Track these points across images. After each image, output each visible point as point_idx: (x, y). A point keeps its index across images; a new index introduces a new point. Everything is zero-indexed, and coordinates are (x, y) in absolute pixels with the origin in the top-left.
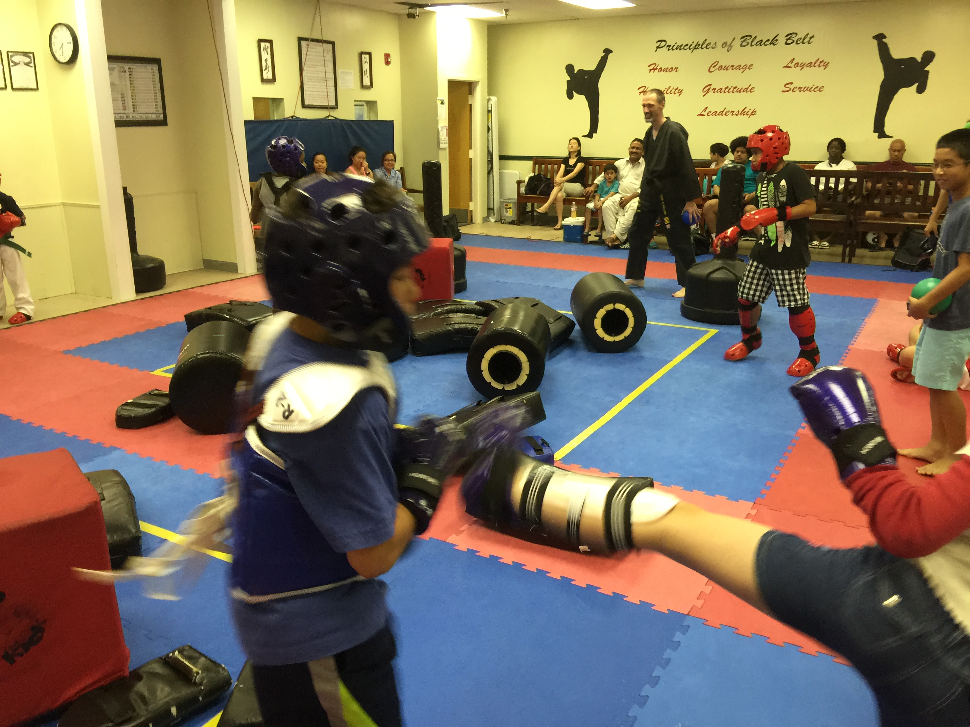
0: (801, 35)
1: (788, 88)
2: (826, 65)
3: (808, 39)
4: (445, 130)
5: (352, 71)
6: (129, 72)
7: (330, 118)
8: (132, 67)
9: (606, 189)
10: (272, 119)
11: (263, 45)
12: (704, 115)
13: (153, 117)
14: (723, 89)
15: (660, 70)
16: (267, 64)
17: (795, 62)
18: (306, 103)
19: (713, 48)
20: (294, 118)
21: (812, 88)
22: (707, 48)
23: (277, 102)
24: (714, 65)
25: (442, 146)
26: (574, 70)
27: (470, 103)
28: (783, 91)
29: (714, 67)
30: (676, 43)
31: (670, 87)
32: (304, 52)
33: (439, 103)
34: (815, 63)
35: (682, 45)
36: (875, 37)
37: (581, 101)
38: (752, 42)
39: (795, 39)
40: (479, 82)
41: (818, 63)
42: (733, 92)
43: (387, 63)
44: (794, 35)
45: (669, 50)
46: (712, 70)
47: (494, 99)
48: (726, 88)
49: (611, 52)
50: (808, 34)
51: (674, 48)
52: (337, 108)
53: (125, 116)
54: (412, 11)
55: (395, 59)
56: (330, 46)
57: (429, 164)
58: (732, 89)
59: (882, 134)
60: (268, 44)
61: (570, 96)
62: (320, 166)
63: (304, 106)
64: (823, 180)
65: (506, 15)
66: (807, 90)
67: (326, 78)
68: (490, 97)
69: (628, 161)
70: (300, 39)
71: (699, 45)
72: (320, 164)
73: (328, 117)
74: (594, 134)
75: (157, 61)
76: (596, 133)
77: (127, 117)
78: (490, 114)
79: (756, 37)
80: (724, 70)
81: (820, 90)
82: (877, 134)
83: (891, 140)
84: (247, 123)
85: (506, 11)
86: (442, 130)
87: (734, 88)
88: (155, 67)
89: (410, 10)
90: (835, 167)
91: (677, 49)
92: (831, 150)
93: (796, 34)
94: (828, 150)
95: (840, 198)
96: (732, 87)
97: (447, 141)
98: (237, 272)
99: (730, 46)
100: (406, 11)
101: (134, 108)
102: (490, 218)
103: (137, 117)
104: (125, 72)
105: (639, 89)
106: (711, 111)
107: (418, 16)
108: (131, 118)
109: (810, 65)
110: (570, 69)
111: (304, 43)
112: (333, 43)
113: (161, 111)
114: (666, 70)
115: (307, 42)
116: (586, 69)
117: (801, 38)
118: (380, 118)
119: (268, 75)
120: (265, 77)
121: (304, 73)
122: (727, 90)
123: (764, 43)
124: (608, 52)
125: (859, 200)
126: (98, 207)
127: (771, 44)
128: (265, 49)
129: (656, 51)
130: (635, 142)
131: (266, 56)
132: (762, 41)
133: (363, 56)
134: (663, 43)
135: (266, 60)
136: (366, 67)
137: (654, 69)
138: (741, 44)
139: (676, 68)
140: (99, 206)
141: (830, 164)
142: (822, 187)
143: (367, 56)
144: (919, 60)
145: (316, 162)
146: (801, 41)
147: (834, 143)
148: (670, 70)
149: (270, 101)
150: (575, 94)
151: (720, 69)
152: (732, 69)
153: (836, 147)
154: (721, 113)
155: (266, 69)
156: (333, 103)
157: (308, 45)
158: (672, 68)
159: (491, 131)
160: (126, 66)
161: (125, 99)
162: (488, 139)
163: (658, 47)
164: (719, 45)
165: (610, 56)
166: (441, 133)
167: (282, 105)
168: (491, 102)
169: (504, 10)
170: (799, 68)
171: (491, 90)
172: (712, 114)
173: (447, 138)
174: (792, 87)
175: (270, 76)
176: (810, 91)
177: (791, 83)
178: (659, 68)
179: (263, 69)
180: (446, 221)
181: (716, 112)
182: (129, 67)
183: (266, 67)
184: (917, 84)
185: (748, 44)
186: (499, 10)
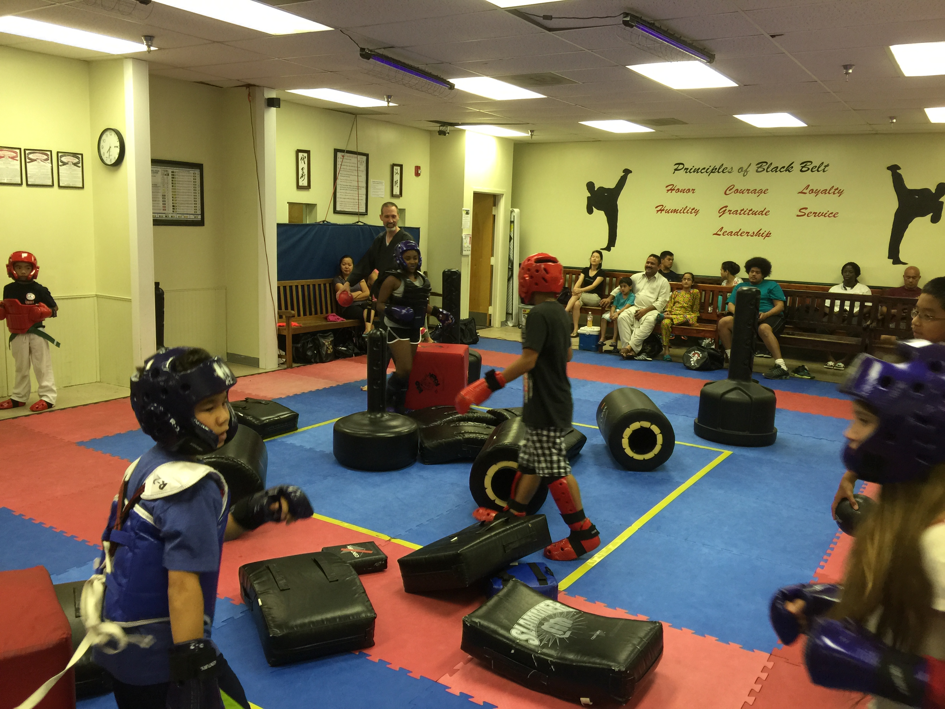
0: (816, 163)
1: (803, 212)
2: (841, 193)
3: (822, 168)
4: (469, 238)
5: (384, 181)
6: (172, 175)
7: (360, 223)
8: (174, 170)
9: (622, 301)
10: (304, 223)
11: (300, 155)
12: (719, 235)
13: (192, 217)
14: (739, 212)
15: (677, 191)
16: (303, 172)
17: (809, 189)
18: (338, 209)
19: (729, 172)
20: (325, 222)
21: (826, 213)
22: (723, 172)
23: (311, 207)
24: (730, 188)
25: (464, 253)
26: (594, 187)
27: (493, 213)
28: (798, 216)
29: (730, 190)
30: (693, 167)
31: (687, 207)
32: (339, 163)
33: (464, 213)
34: (830, 190)
35: (699, 169)
36: (889, 168)
37: (600, 216)
38: (768, 168)
39: (810, 167)
40: (503, 195)
41: (833, 191)
42: (748, 214)
43: (417, 174)
44: (809, 164)
45: (686, 172)
46: (727, 193)
47: (516, 210)
48: (742, 210)
49: (631, 172)
50: (823, 163)
51: (691, 171)
52: (367, 215)
53: (164, 216)
54: (443, 128)
55: (425, 171)
56: (364, 158)
57: (449, 273)
58: (747, 211)
59: (897, 261)
60: (306, 155)
61: (590, 211)
62: (346, 268)
63: (335, 212)
64: (838, 302)
65: (532, 135)
66: (822, 215)
67: (358, 187)
68: (514, 209)
69: (644, 275)
70: (336, 151)
71: (716, 169)
72: (347, 266)
73: (358, 222)
74: (612, 248)
75: (199, 167)
76: (614, 246)
77: (166, 216)
78: (512, 225)
79: (771, 164)
80: (740, 193)
81: (834, 216)
82: (892, 260)
83: (906, 267)
84: (279, 225)
85: (532, 131)
86: (465, 238)
87: (750, 211)
88: (197, 172)
89: (441, 128)
90: (850, 291)
91: (694, 172)
92: (844, 274)
93: (812, 162)
94: (842, 273)
95: (855, 321)
96: (747, 209)
97: (470, 249)
98: (259, 367)
99: (746, 171)
100: (438, 129)
101: (173, 209)
102: (508, 322)
103: (176, 217)
104: (168, 175)
105: (657, 207)
106: (726, 231)
107: (449, 133)
108: (170, 217)
109: (825, 191)
110: (590, 186)
111: (339, 155)
112: (367, 155)
113: (199, 212)
114: (683, 191)
115: (343, 154)
116: (606, 186)
117: (816, 167)
118: (406, 226)
119: (303, 182)
120: (300, 184)
121: (338, 181)
122: (743, 212)
123: (780, 170)
124: (627, 172)
125: (874, 324)
126: (129, 301)
127: (786, 171)
128: (303, 159)
129: (674, 173)
130: (652, 257)
131: (303, 165)
132: (777, 167)
133: (395, 167)
134: (681, 166)
135: (302, 169)
136: (397, 177)
137: (672, 190)
138: (757, 170)
139: (693, 190)
140: (131, 299)
141: (844, 287)
142: (837, 309)
143: (399, 168)
144: (934, 191)
145: (344, 265)
146: (817, 168)
147: (848, 267)
148: (687, 192)
149: (304, 206)
150: (594, 209)
151: (736, 192)
152: (748, 193)
153: (850, 271)
154: (737, 234)
155: (302, 177)
156: (363, 210)
157: (343, 156)
158: (689, 190)
159: (512, 240)
160: (170, 170)
161: (166, 200)
162: (510, 248)
163: (676, 170)
164: (735, 169)
165: (629, 176)
166: (464, 241)
167: (315, 209)
168: (513, 214)
169: (529, 131)
170: (814, 194)
171: (515, 203)
172: (727, 234)
173: (470, 246)
174: (807, 212)
175: (305, 183)
176: (825, 216)
177: (806, 208)
178: (676, 188)
179: (300, 177)
180: (465, 324)
181: (732, 232)
182: (172, 170)
183: (302, 175)
184: (932, 214)
185: (764, 169)
186: (525, 130)
